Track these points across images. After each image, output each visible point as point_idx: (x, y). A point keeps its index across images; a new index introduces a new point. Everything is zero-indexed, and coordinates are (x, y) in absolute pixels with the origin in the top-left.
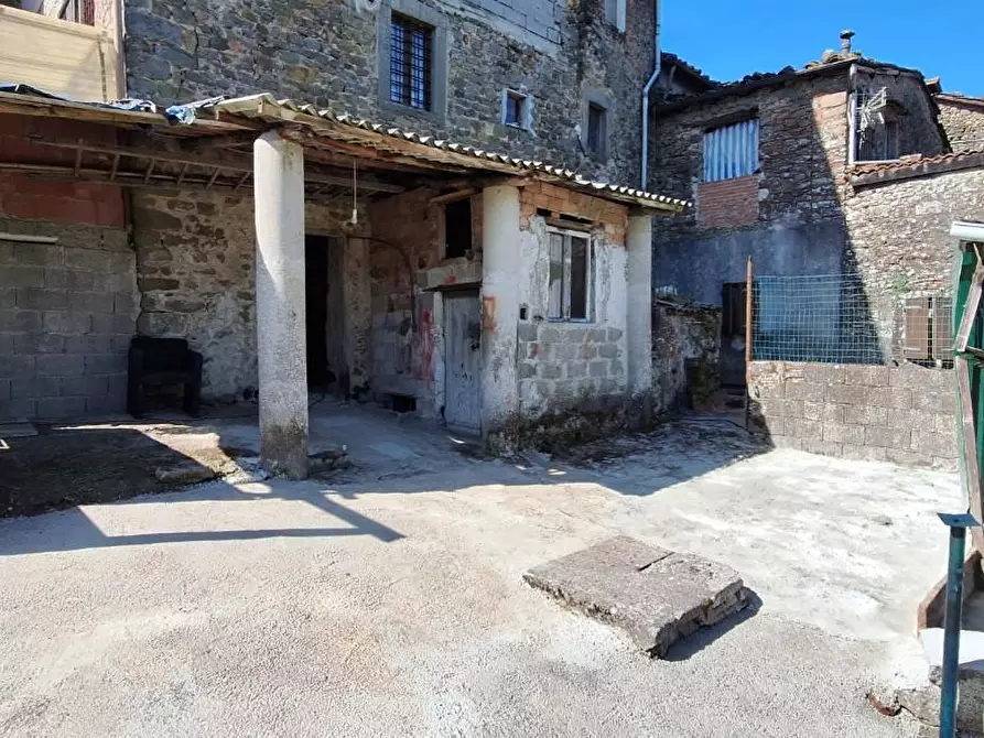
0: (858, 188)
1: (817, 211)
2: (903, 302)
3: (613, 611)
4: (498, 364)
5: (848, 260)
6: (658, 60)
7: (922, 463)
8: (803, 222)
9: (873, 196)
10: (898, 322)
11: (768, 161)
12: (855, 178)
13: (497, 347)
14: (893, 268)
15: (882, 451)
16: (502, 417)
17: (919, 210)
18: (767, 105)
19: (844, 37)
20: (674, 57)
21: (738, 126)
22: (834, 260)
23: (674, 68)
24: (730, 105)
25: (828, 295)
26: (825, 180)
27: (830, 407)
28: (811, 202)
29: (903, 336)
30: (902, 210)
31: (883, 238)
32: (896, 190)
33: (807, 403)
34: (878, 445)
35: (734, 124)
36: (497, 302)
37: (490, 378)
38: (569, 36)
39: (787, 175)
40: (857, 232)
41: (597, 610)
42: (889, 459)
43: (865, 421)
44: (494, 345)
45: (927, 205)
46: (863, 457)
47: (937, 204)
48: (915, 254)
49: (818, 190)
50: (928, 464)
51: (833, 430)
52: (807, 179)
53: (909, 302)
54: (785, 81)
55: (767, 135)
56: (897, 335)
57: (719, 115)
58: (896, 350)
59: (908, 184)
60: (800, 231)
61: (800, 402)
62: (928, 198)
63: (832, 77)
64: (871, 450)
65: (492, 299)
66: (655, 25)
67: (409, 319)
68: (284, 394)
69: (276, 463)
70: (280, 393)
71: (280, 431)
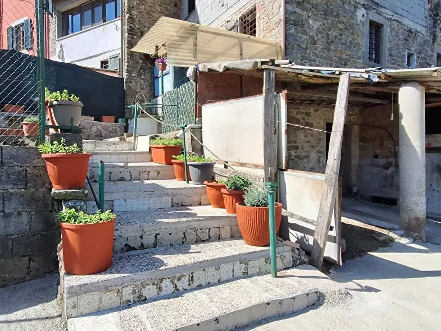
38: (430, 23)
67: (392, 162)
68: (421, 203)
69: (416, 234)
70: (419, 202)
71: (419, 220)
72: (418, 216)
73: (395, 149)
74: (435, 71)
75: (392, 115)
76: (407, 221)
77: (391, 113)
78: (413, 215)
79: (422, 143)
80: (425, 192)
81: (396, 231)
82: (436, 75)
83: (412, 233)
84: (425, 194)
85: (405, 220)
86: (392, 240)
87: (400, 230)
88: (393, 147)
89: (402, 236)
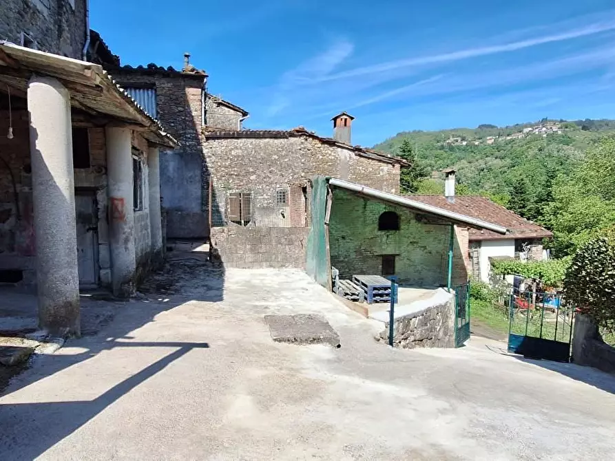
0: (208, 138)
1: (189, 146)
2: (228, 194)
3: (321, 337)
4: (127, 241)
5: (205, 173)
6: (89, 33)
7: (282, 266)
8: (182, 151)
9: (215, 143)
10: (227, 204)
11: (162, 115)
12: (207, 133)
13: (126, 230)
14: (223, 178)
15: (268, 263)
16: (130, 273)
17: (233, 153)
18: (161, 84)
19: (186, 56)
20: (97, 35)
21: (142, 91)
22: (198, 172)
23: (98, 42)
24: (139, 77)
25: (196, 190)
26: (192, 131)
27: (248, 247)
28: (186, 141)
29: (229, 210)
30: (226, 152)
31: (219, 164)
32: (224, 142)
33: (238, 246)
34: (266, 261)
35: (140, 89)
36: (125, 202)
37: (122, 250)
38: (53, 5)
39: (172, 125)
40: (208, 160)
41: (314, 339)
42: (271, 266)
43: (262, 251)
44: (124, 229)
45: (237, 151)
46: (261, 267)
47: (240, 151)
48: (232, 173)
49: (189, 136)
50: (284, 266)
51: (249, 257)
52: (183, 129)
53: (231, 194)
54: (170, 74)
55: (161, 100)
56: (226, 210)
57: (132, 81)
58: (226, 217)
59: (229, 140)
60: (181, 155)
61: (235, 246)
62: (236, 148)
63: (195, 80)
64: (264, 264)
65: (122, 200)
66: (86, 11)
67: (11, 210)
68: (73, 278)
69: (68, 329)
70: (70, 277)
71: (71, 305)
72: (69, 299)
73: (15, 188)
74: (88, 68)
75: (11, 130)
76: (52, 312)
77: (9, 126)
78: (61, 301)
79: (70, 181)
80: (76, 261)
81: (36, 334)
82: (89, 75)
83: (61, 328)
84: (76, 263)
85: (49, 310)
86: (30, 353)
87: (42, 329)
88: (11, 185)
89: (45, 340)
